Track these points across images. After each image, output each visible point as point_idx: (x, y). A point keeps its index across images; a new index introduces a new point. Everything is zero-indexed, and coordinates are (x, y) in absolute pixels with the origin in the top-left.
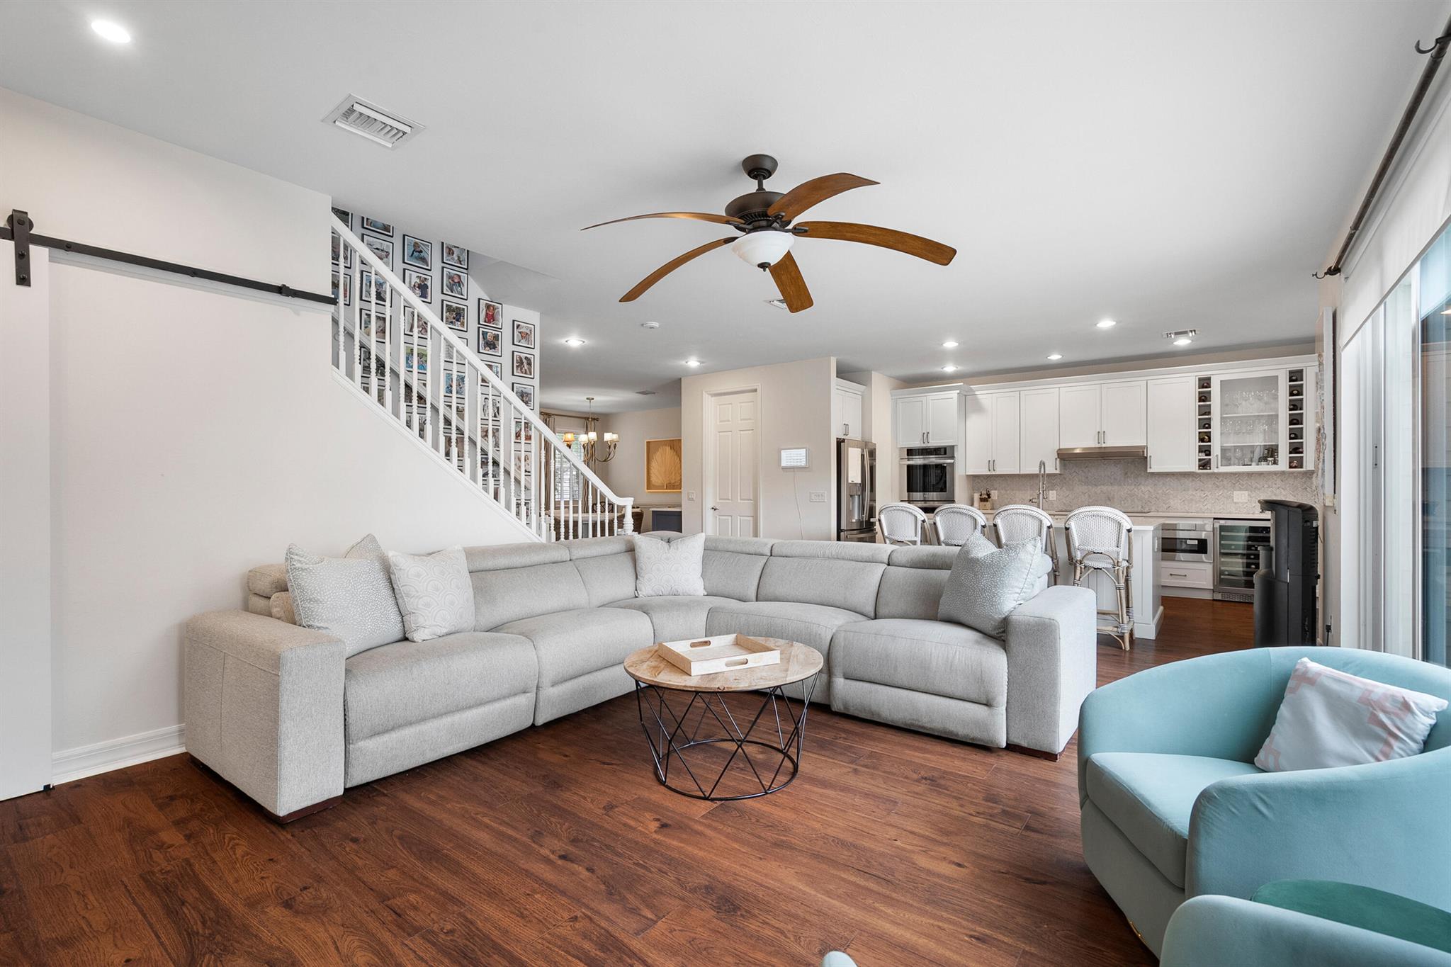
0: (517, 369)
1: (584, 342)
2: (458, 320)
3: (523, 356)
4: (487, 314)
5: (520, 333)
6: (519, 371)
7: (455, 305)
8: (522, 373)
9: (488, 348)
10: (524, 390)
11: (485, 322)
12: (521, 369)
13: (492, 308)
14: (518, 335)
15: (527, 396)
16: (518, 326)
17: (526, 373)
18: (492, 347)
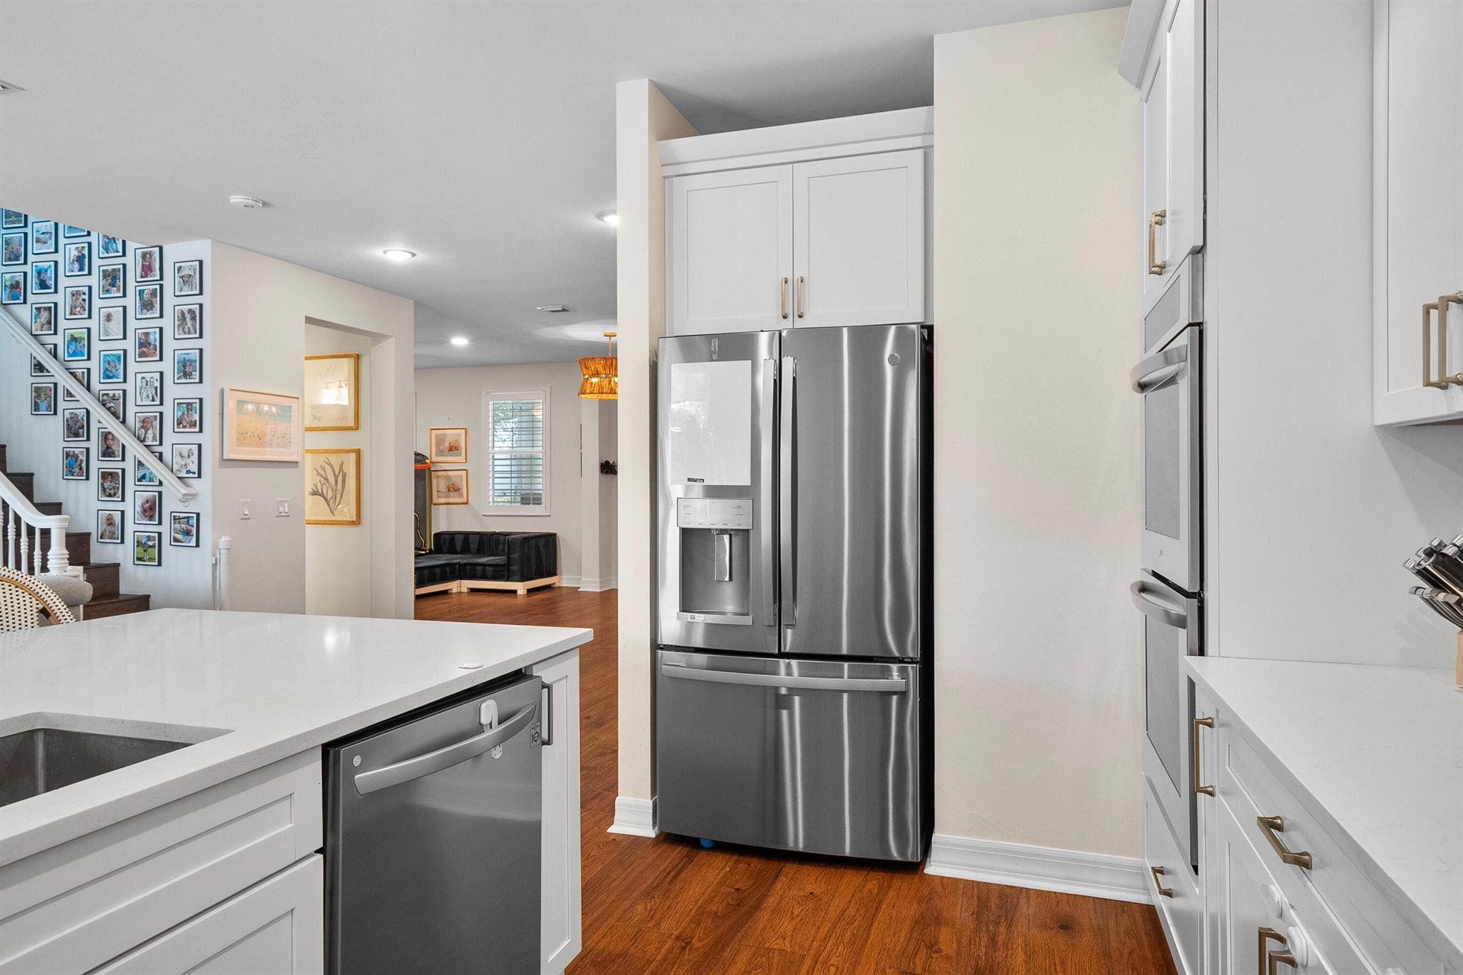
0: (178, 328)
1: (414, 255)
2: (113, 286)
3: (185, 308)
4: (143, 266)
5: (182, 277)
6: (181, 331)
7: (110, 268)
8: (185, 333)
9: (145, 311)
10: (187, 357)
11: (142, 277)
12: (184, 328)
13: (148, 256)
14: (179, 282)
15: (190, 365)
16: (180, 269)
17: (189, 333)
18: (149, 307)
